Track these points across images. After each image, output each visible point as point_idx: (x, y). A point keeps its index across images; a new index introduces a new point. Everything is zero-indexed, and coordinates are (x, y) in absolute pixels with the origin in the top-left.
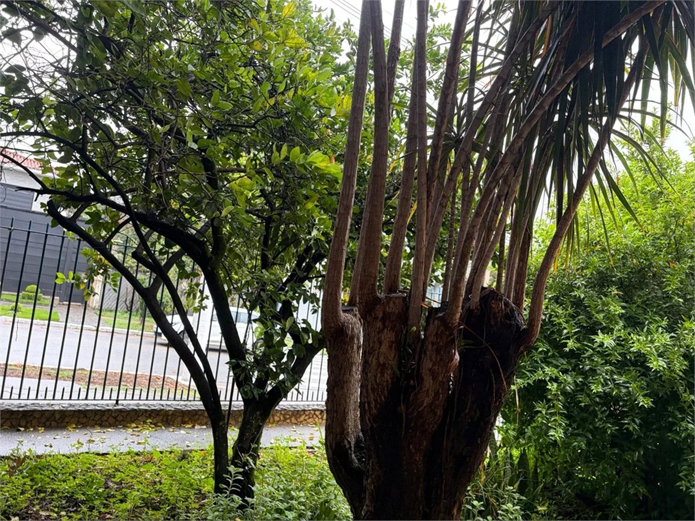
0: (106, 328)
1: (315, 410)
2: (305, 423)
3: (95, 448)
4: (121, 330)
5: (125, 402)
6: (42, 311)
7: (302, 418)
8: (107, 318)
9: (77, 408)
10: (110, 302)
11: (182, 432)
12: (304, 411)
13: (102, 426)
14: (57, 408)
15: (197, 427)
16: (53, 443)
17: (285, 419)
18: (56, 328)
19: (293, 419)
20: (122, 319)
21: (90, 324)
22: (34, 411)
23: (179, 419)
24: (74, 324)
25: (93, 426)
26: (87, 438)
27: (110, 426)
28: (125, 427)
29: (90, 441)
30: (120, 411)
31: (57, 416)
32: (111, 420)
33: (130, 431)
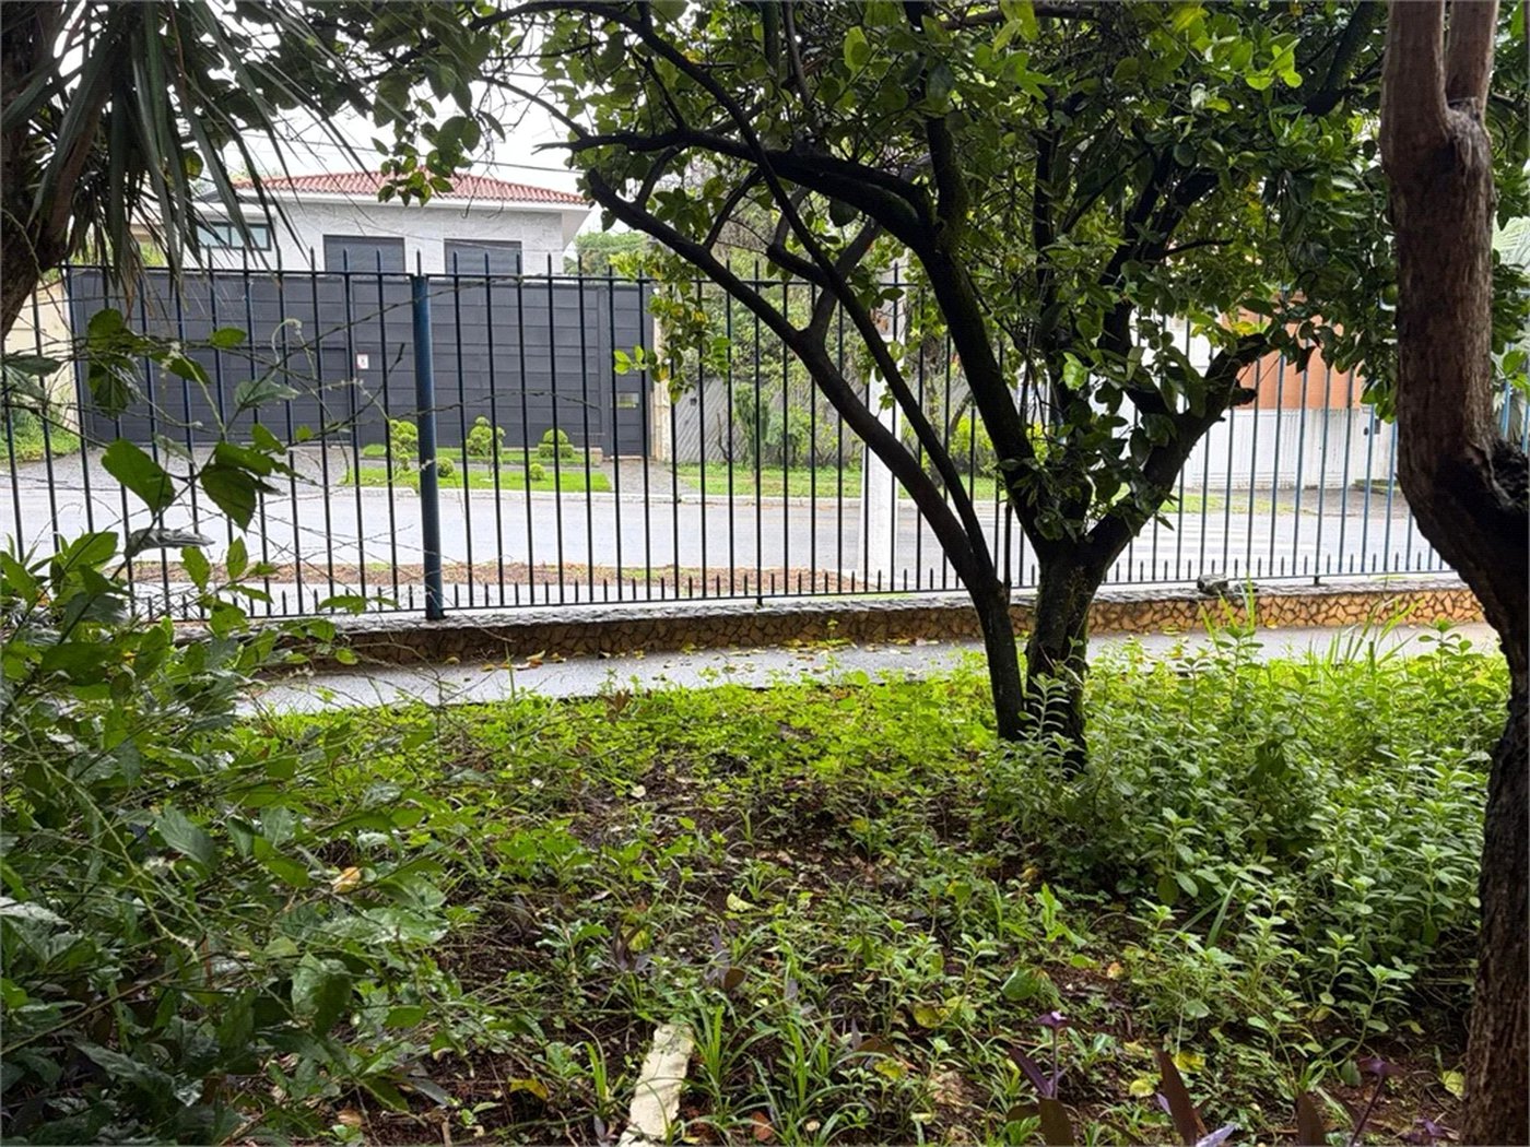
0: (690, 496)
1: (1175, 600)
2: (1154, 629)
3: (737, 680)
4: (718, 497)
5: (775, 601)
6: (572, 475)
7: (1147, 619)
8: (689, 479)
9: (691, 614)
10: (688, 450)
11: (893, 651)
12: (1150, 602)
13: (741, 645)
14: (657, 615)
15: (920, 642)
16: (667, 674)
17: (1108, 622)
18: (603, 503)
19: (1126, 622)
20: (717, 478)
21: (661, 493)
22: (621, 621)
23: (881, 628)
24: (632, 496)
25: (725, 646)
26: (722, 663)
27: (755, 645)
28: (782, 645)
29: (728, 670)
30: (768, 616)
31: (662, 630)
32: (756, 635)
33: (794, 652)
